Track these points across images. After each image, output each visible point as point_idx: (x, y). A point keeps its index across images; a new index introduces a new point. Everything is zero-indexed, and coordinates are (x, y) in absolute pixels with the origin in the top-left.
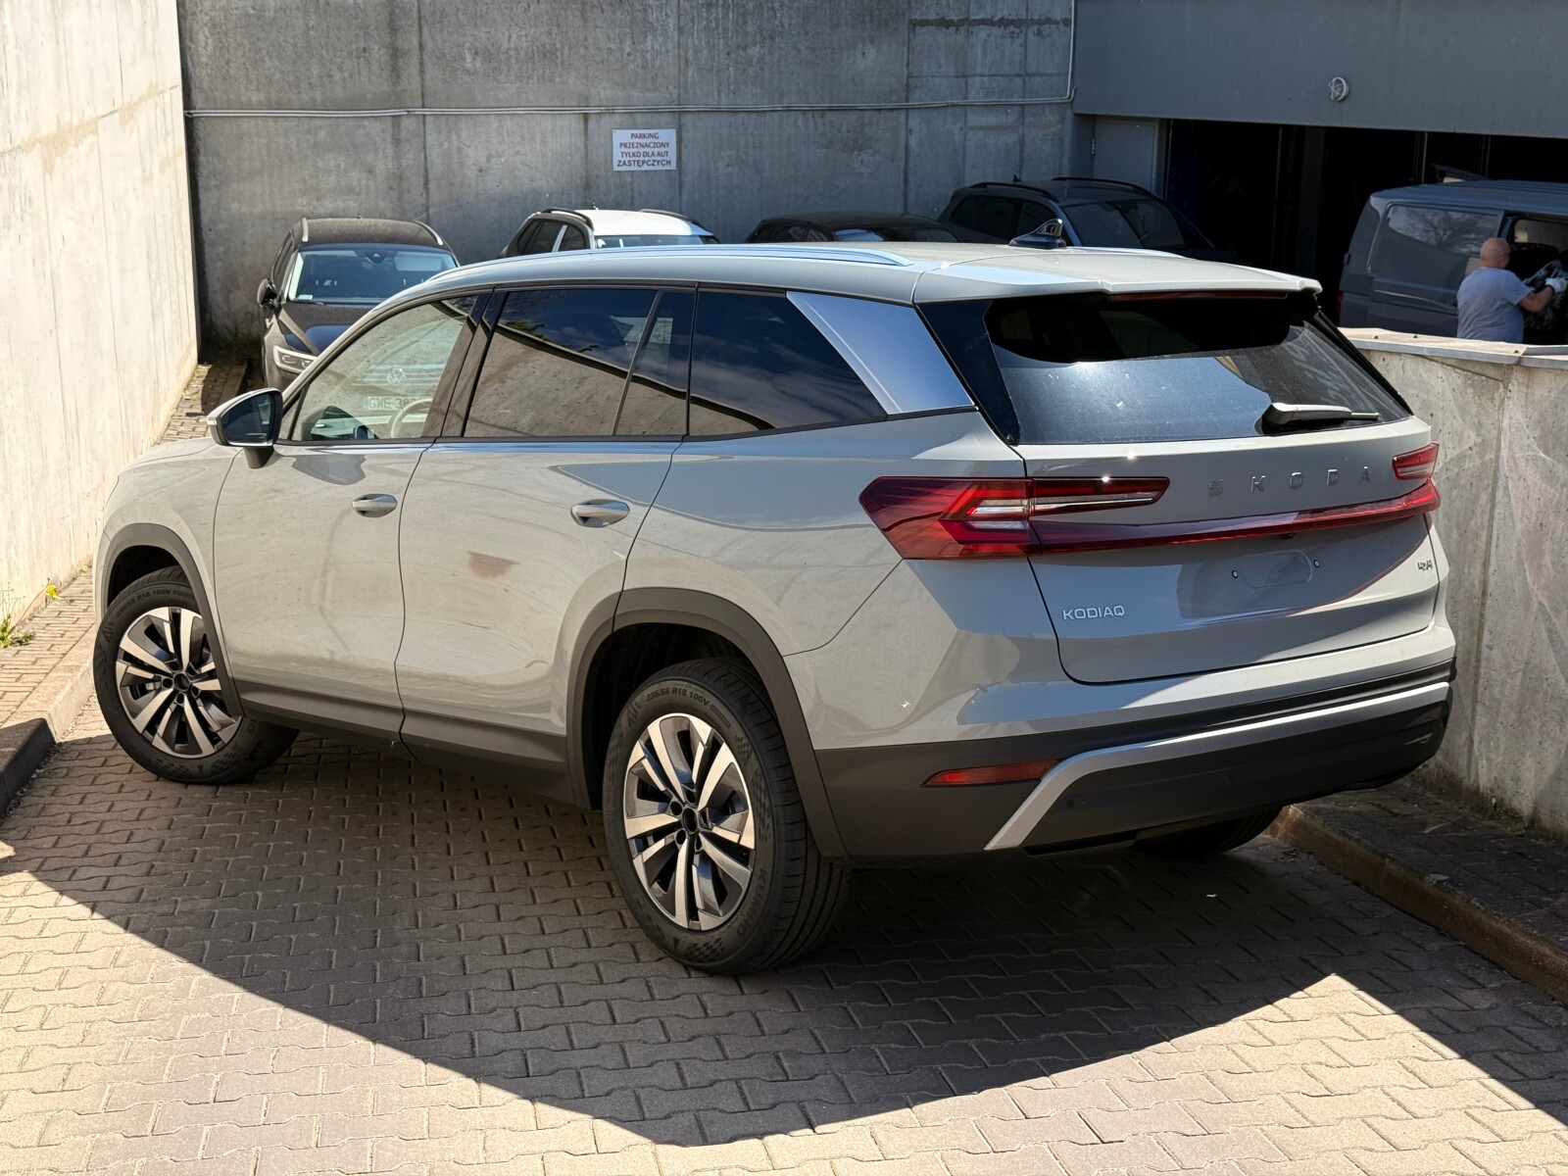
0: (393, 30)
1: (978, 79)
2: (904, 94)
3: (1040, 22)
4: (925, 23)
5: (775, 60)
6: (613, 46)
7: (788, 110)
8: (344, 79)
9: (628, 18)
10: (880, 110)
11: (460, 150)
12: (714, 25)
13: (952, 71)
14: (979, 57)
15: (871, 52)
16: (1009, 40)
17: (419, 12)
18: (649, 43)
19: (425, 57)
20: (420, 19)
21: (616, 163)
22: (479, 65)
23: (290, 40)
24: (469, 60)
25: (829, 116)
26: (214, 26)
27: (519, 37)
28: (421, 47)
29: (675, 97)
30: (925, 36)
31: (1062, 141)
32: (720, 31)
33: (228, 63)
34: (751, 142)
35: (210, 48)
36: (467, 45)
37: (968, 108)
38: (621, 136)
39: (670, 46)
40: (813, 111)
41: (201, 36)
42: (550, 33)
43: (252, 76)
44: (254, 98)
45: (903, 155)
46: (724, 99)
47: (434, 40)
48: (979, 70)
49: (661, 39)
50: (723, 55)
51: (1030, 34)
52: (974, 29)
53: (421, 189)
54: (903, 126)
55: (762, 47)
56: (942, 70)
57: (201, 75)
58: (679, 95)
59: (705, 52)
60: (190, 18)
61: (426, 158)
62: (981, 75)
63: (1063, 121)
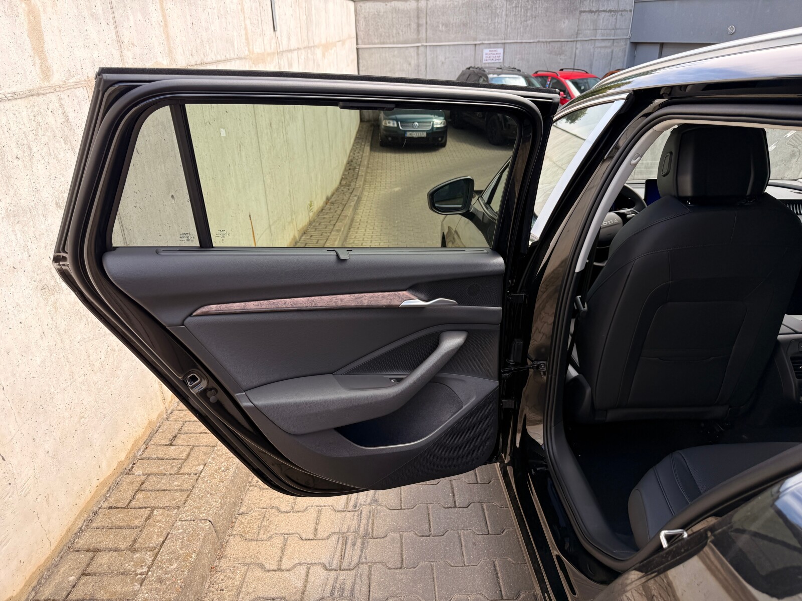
0: (418, 17)
1: (600, 31)
2: (575, 36)
3: (622, 11)
4: (584, 12)
5: (536, 24)
6: (485, 21)
7: (539, 42)
8: (403, 34)
9: (490, 12)
10: (568, 41)
11: (437, 57)
12: (517, 13)
13: (592, 28)
14: (601, 23)
15: (567, 22)
16: (611, 17)
17: (426, 11)
18: (496, 20)
19: (428, 26)
20: (426, 14)
21: (484, 60)
22: (443, 28)
23: (387, 22)
24: (441, 26)
25: (551, 44)
26: (365, 18)
27: (456, 19)
28: (426, 23)
29: (503, 38)
30: (584, 16)
31: (625, 51)
32: (519, 15)
33: (369, 30)
34: (526, 52)
35: (364, 25)
36: (440, 22)
37: (596, 41)
38: (486, 51)
39: (503, 21)
40: (546, 42)
41: (361, 22)
42: (466, 18)
43: (376, 34)
44: (376, 41)
45: (573, 56)
46: (519, 38)
47: (430, 20)
48: (601, 28)
49: (500, 19)
50: (519, 24)
51: (618, 15)
52: (600, 13)
53: (425, 70)
54: (575, 47)
55: (532, 21)
56: (589, 28)
57: (361, 34)
58: (505, 37)
59: (514, 23)
60: (358, 15)
61: (426, 60)
62: (601, 29)
63: (626, 45)
